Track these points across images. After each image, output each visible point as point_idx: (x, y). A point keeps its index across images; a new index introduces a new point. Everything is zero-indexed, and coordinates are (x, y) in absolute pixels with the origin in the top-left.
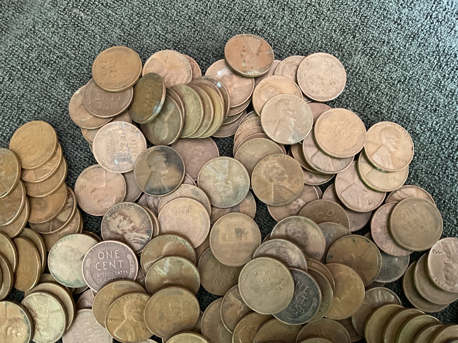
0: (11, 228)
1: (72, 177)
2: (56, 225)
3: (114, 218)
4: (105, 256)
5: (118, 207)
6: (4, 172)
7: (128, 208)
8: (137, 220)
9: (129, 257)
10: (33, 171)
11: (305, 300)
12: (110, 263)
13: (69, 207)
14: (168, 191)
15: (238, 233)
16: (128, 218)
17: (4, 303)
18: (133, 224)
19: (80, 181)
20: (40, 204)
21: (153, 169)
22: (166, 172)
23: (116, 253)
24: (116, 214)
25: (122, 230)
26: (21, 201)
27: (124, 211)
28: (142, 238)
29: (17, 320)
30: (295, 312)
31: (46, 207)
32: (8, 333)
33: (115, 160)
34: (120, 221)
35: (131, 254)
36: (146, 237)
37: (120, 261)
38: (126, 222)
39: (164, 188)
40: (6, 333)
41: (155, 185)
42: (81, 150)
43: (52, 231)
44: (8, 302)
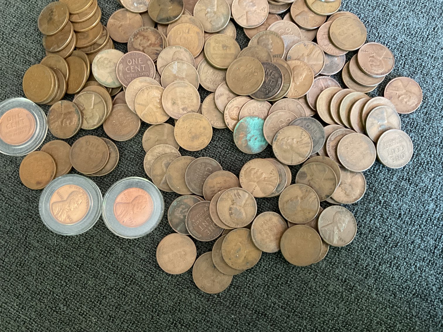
0: (64, 52)
1: (104, 21)
2: (95, 46)
3: (136, 39)
4: (132, 62)
5: (139, 31)
6: (57, 16)
7: (145, 31)
8: (153, 39)
9: (149, 63)
10: (77, 15)
11: (273, 81)
12: (136, 67)
13: (105, 35)
14: (173, 18)
15: (224, 47)
16: (146, 38)
17: (60, 102)
18: (150, 42)
19: (111, 21)
20: (84, 36)
21: (162, 6)
22: (171, 7)
23: (140, 60)
24: (138, 36)
25: (142, 47)
26: (70, 32)
27: (143, 33)
28: (157, 50)
29: (70, 113)
30: (266, 91)
31: (88, 36)
32: (63, 125)
33: (135, 4)
34: (141, 40)
35: (150, 60)
36: (160, 49)
37: (143, 66)
38: (144, 41)
39: (170, 18)
40: (62, 125)
41: (164, 16)
42: (110, 2)
43: (93, 50)
44: (63, 101)
